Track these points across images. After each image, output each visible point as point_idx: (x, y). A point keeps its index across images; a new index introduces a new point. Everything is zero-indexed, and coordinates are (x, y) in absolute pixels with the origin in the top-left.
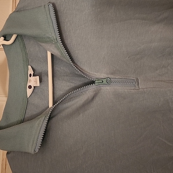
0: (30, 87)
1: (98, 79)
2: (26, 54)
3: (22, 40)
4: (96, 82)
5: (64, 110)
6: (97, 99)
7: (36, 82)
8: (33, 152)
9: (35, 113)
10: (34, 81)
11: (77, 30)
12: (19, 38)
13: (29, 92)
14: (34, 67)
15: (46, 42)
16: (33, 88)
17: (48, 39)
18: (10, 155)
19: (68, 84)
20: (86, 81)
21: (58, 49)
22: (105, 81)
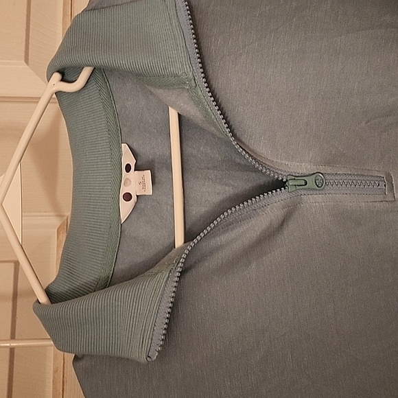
0: (128, 197)
1: (295, 178)
2: (116, 115)
3: (106, 80)
4: (291, 183)
5: (211, 253)
6: (292, 226)
7: (143, 184)
8: (143, 359)
9: (139, 260)
10: (137, 183)
11: (241, 55)
12: (98, 75)
13: (126, 208)
14: (135, 146)
15: (167, 86)
16: (134, 198)
17: (172, 79)
18: (81, 363)
19: (219, 188)
20: (262, 180)
21: (198, 102)
22: (310, 181)
